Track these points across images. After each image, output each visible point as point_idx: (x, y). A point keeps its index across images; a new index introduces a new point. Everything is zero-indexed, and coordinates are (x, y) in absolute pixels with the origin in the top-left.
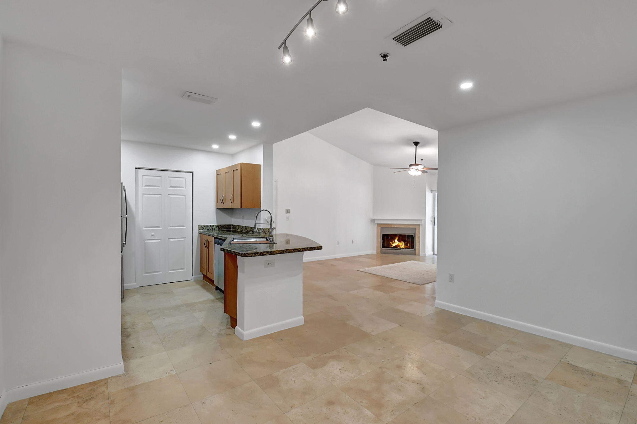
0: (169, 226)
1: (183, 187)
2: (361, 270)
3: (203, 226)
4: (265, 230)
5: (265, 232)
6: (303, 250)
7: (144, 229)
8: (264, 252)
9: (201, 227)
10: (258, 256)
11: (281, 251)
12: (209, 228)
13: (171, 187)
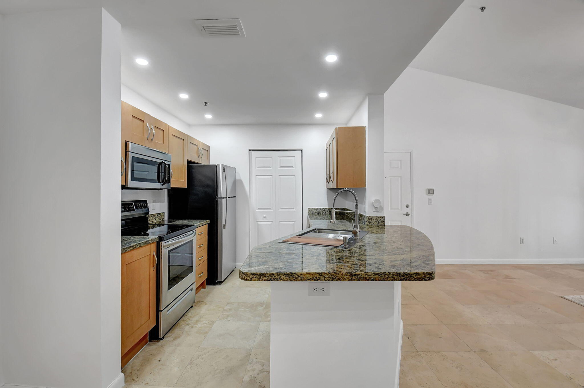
0: (280, 208)
1: (292, 167)
2: (570, 299)
3: (313, 209)
4: (371, 219)
5: (370, 222)
6: (377, 276)
7: (257, 210)
8: (279, 274)
9: (310, 210)
10: (265, 280)
11: (318, 276)
12: (319, 212)
13: (281, 167)
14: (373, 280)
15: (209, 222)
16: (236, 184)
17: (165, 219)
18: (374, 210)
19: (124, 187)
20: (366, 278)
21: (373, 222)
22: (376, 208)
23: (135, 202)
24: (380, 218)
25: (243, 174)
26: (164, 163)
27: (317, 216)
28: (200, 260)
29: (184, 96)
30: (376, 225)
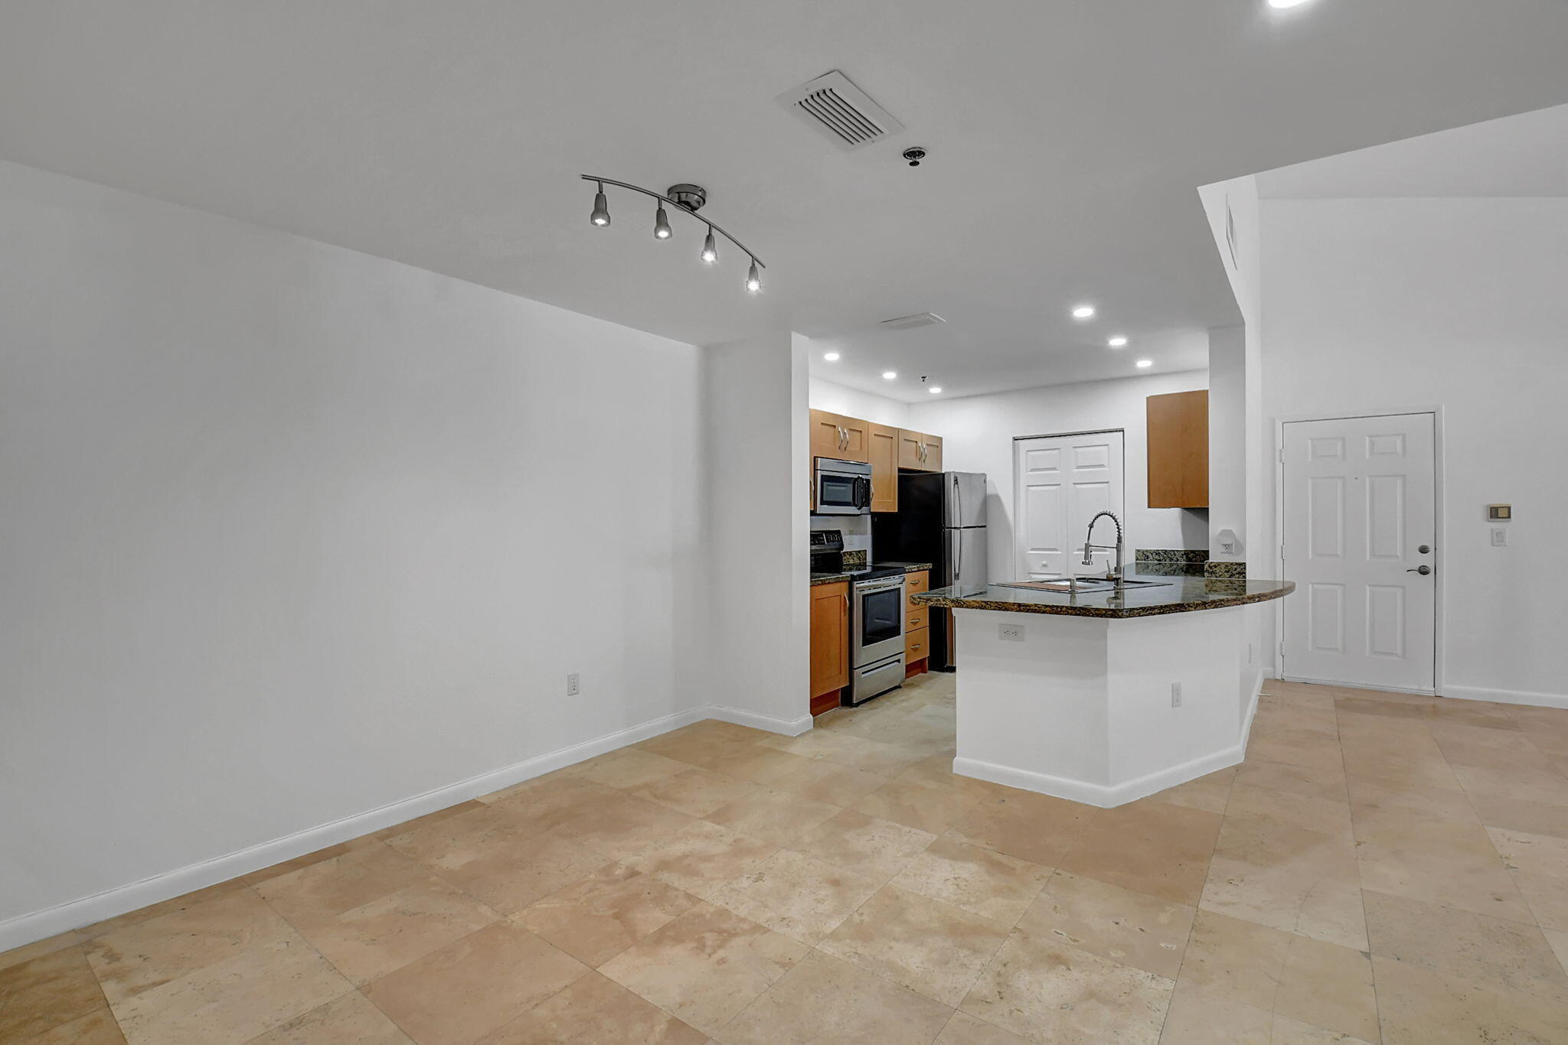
0: (1076, 549)
1: (1102, 466)
3: (1147, 551)
4: (1215, 567)
5: (1213, 573)
6: (1048, 609)
7: (1029, 552)
9: (1141, 554)
11: (984, 604)
12: (1162, 558)
13: (1079, 467)
14: (1044, 612)
15: (931, 567)
16: (988, 504)
17: (867, 560)
18: (1223, 549)
19: (813, 513)
20: (1035, 610)
21: (1220, 573)
22: (1227, 546)
23: (827, 532)
24: (1236, 567)
25: (1000, 486)
26: (861, 478)
27: (1157, 567)
28: (915, 624)
29: (890, 375)
30: (1226, 578)
